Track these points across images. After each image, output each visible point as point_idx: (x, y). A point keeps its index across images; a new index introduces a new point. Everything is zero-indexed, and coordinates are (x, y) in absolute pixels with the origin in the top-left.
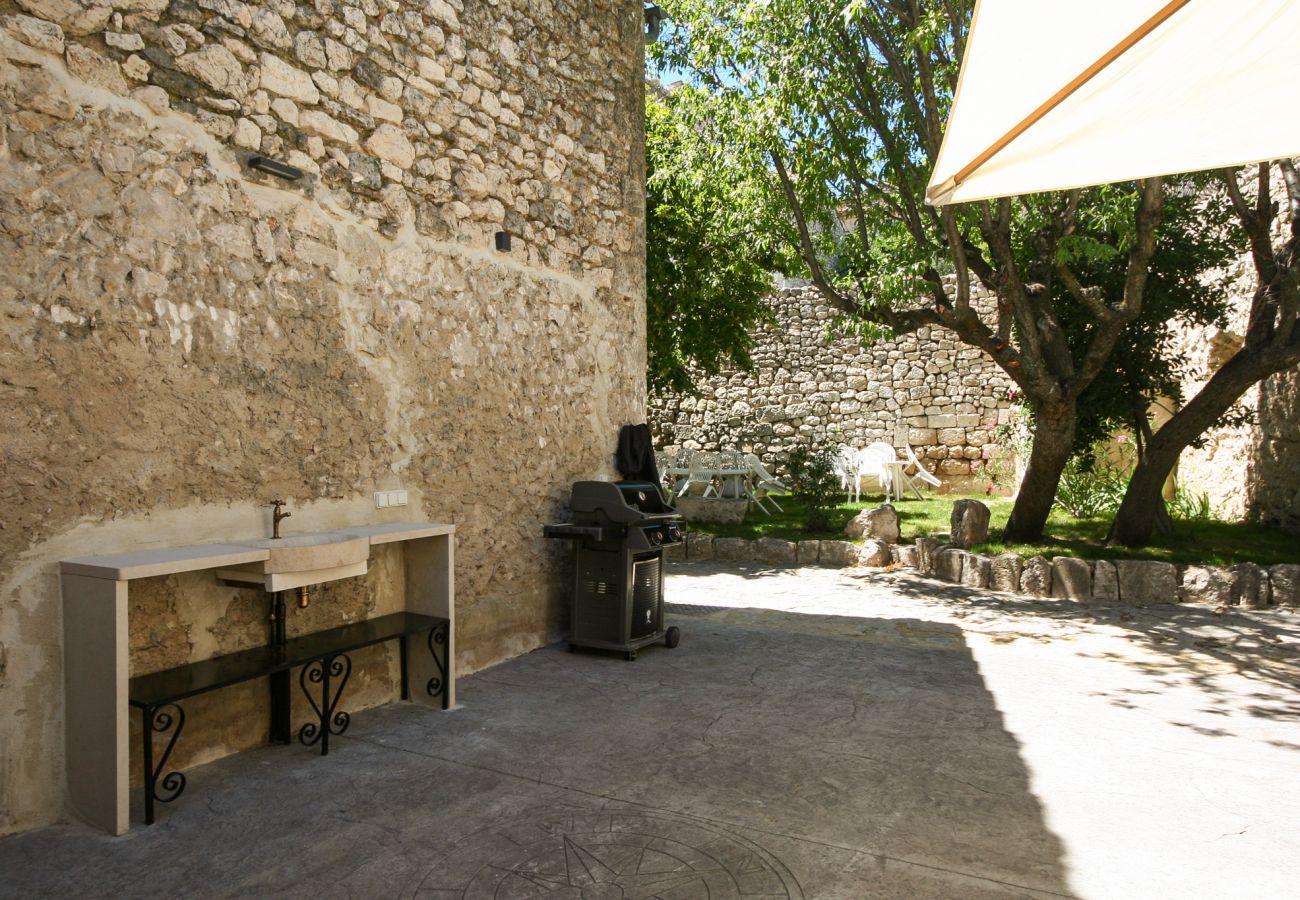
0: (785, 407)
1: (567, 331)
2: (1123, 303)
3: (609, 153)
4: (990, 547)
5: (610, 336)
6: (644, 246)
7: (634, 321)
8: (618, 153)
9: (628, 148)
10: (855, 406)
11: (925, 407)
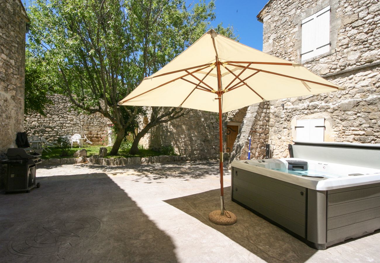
0: (49, 124)
1: (3, 107)
2: (134, 113)
3: (15, 60)
4: (108, 157)
5: (14, 109)
6: (24, 85)
7: (21, 105)
8: (18, 60)
9: (20, 59)
10: (70, 125)
11: (88, 126)
